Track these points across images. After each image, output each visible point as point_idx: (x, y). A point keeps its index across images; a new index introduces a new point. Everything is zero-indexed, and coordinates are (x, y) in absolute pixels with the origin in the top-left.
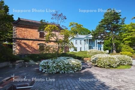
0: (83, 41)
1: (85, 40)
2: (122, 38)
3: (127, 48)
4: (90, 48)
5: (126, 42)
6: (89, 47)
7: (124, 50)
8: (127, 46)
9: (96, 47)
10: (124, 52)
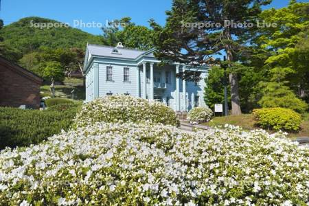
0: (134, 71)
1: (140, 67)
2: (260, 56)
3: (278, 92)
4: (160, 94)
5: (275, 70)
6: (156, 91)
7: (270, 103)
8: (278, 85)
9: (181, 90)
10: (268, 110)
